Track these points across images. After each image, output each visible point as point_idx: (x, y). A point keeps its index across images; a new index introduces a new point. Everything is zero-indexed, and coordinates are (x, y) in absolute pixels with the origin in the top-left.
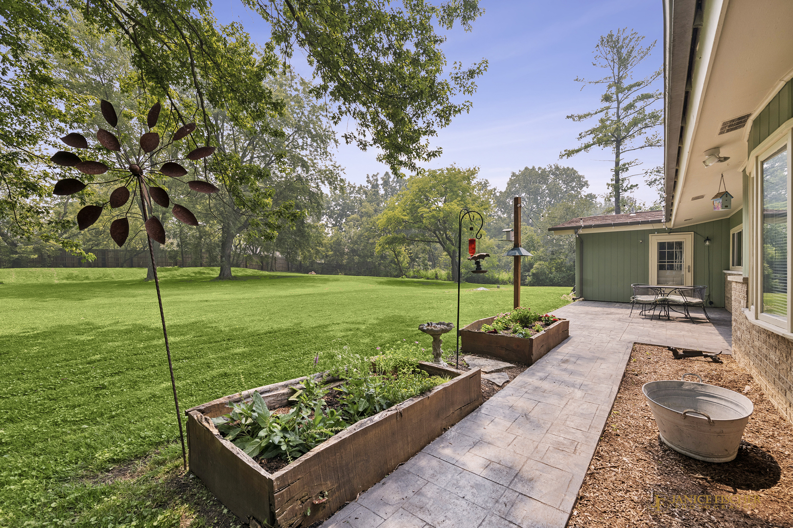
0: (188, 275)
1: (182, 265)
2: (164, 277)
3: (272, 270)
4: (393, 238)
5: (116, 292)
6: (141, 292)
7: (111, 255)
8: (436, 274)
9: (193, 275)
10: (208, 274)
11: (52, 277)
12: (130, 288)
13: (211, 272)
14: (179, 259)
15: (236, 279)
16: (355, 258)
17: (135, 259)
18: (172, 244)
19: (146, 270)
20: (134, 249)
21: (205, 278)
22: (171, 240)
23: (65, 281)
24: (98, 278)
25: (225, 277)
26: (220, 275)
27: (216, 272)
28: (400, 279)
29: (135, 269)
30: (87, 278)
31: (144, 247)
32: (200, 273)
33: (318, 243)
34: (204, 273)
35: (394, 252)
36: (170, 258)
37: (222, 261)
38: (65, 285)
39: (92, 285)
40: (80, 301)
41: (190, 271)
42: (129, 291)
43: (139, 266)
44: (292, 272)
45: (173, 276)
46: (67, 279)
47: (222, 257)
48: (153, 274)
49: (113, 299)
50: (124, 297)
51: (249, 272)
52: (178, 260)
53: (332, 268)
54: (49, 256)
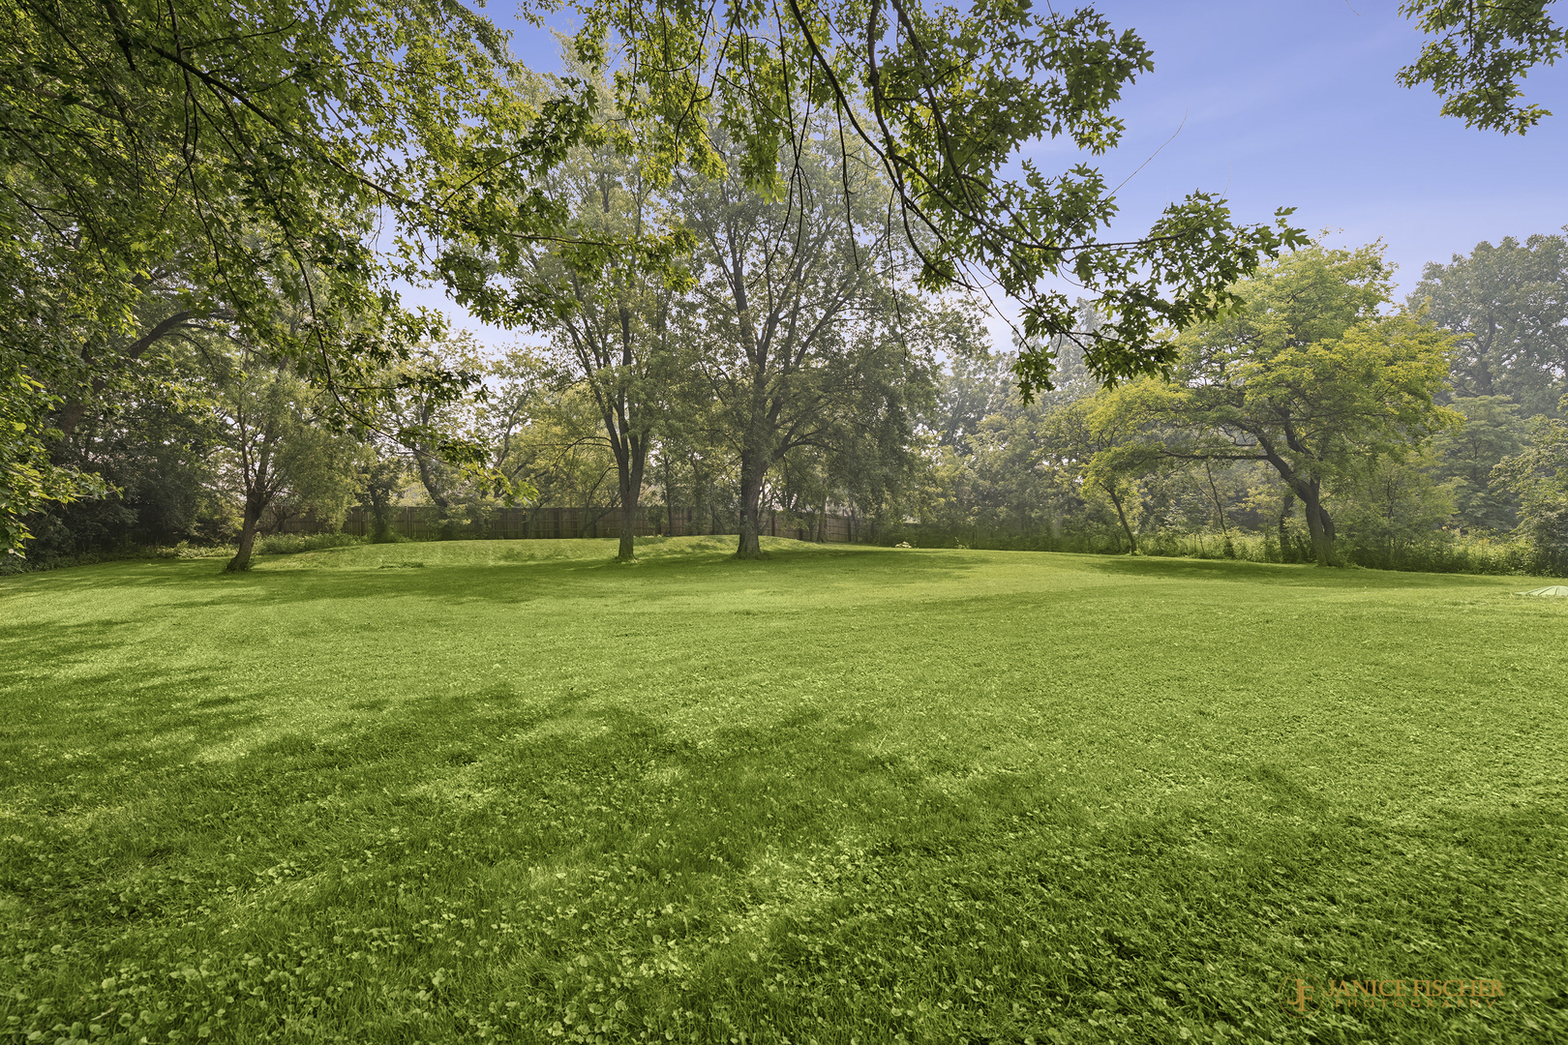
0: (682, 552)
1: (670, 532)
2: (644, 554)
3: (820, 540)
4: (1132, 454)
5: (573, 584)
6: (611, 584)
7: (566, 516)
8: (1230, 545)
9: (690, 550)
10: (715, 548)
11: (486, 555)
12: (592, 576)
13: (718, 545)
14: (664, 521)
15: (768, 558)
16: (998, 510)
17: (600, 524)
18: (654, 494)
19: (618, 541)
20: (597, 507)
21: (712, 557)
22: (653, 488)
23: (502, 563)
24: (547, 558)
25: (748, 556)
26: (739, 550)
27: (729, 545)
28: (1127, 557)
29: (599, 540)
30: (532, 557)
31: (613, 501)
32: (699, 546)
33: (926, 478)
34: (707, 547)
35: (1112, 491)
36: (652, 519)
37: (743, 523)
38: (501, 569)
39: (539, 570)
40: (512, 605)
41: (683, 543)
42: (591, 584)
43: (606, 536)
44: (857, 543)
45: (658, 553)
46: (506, 558)
47: (742, 513)
48: (626, 551)
49: (566, 601)
50: (585, 595)
51: (786, 544)
52: (664, 524)
53: (938, 535)
54: (486, 521)
